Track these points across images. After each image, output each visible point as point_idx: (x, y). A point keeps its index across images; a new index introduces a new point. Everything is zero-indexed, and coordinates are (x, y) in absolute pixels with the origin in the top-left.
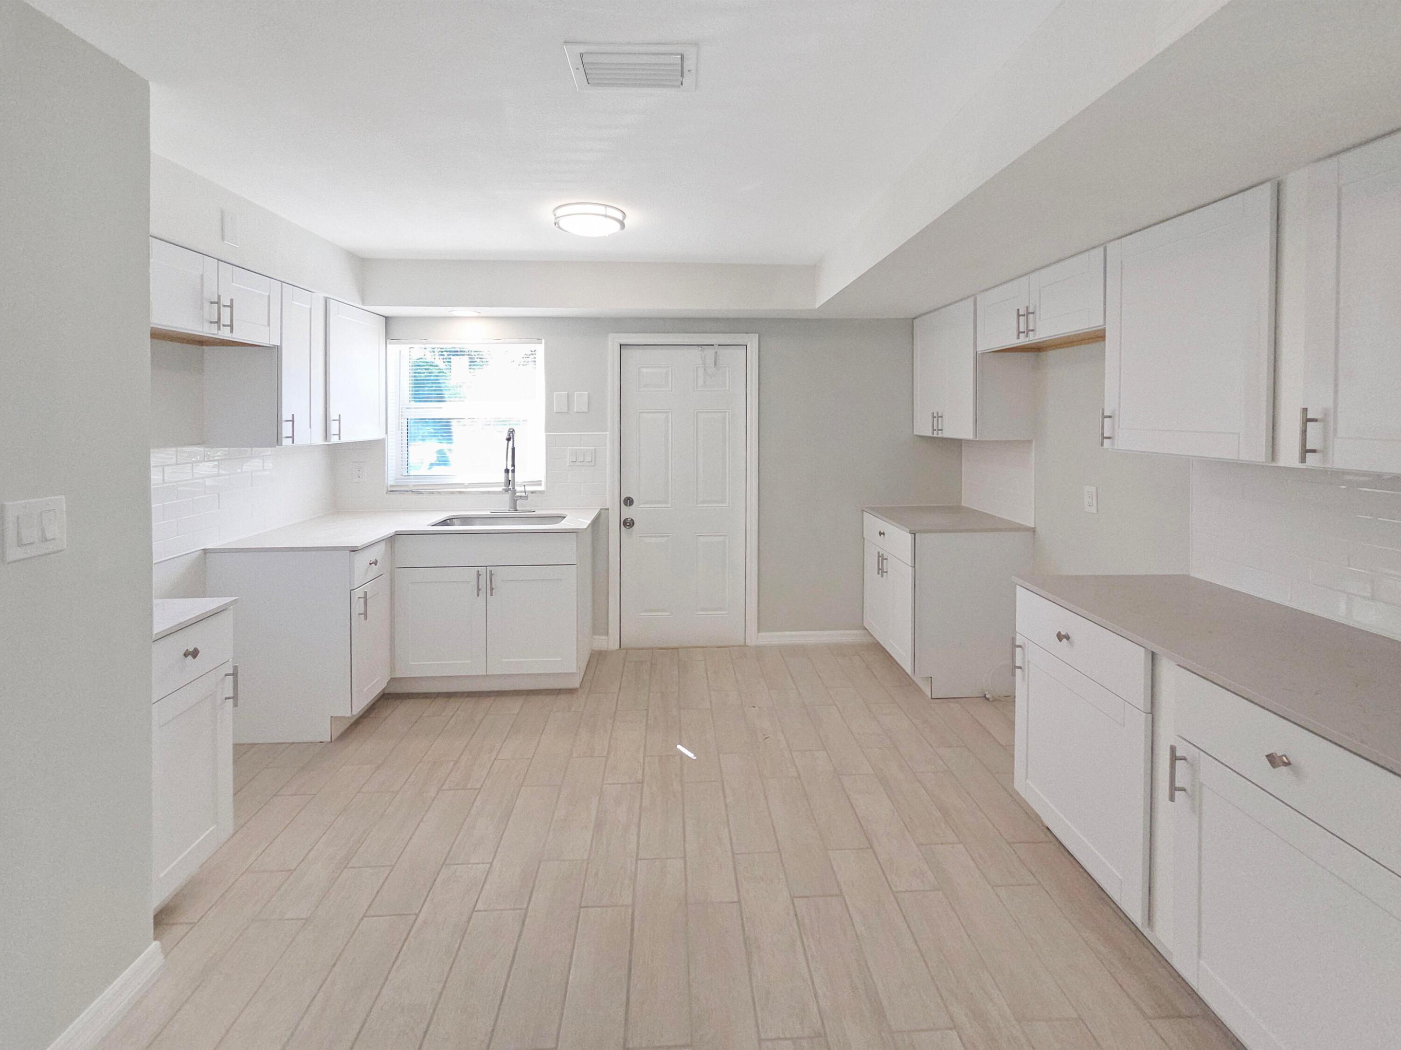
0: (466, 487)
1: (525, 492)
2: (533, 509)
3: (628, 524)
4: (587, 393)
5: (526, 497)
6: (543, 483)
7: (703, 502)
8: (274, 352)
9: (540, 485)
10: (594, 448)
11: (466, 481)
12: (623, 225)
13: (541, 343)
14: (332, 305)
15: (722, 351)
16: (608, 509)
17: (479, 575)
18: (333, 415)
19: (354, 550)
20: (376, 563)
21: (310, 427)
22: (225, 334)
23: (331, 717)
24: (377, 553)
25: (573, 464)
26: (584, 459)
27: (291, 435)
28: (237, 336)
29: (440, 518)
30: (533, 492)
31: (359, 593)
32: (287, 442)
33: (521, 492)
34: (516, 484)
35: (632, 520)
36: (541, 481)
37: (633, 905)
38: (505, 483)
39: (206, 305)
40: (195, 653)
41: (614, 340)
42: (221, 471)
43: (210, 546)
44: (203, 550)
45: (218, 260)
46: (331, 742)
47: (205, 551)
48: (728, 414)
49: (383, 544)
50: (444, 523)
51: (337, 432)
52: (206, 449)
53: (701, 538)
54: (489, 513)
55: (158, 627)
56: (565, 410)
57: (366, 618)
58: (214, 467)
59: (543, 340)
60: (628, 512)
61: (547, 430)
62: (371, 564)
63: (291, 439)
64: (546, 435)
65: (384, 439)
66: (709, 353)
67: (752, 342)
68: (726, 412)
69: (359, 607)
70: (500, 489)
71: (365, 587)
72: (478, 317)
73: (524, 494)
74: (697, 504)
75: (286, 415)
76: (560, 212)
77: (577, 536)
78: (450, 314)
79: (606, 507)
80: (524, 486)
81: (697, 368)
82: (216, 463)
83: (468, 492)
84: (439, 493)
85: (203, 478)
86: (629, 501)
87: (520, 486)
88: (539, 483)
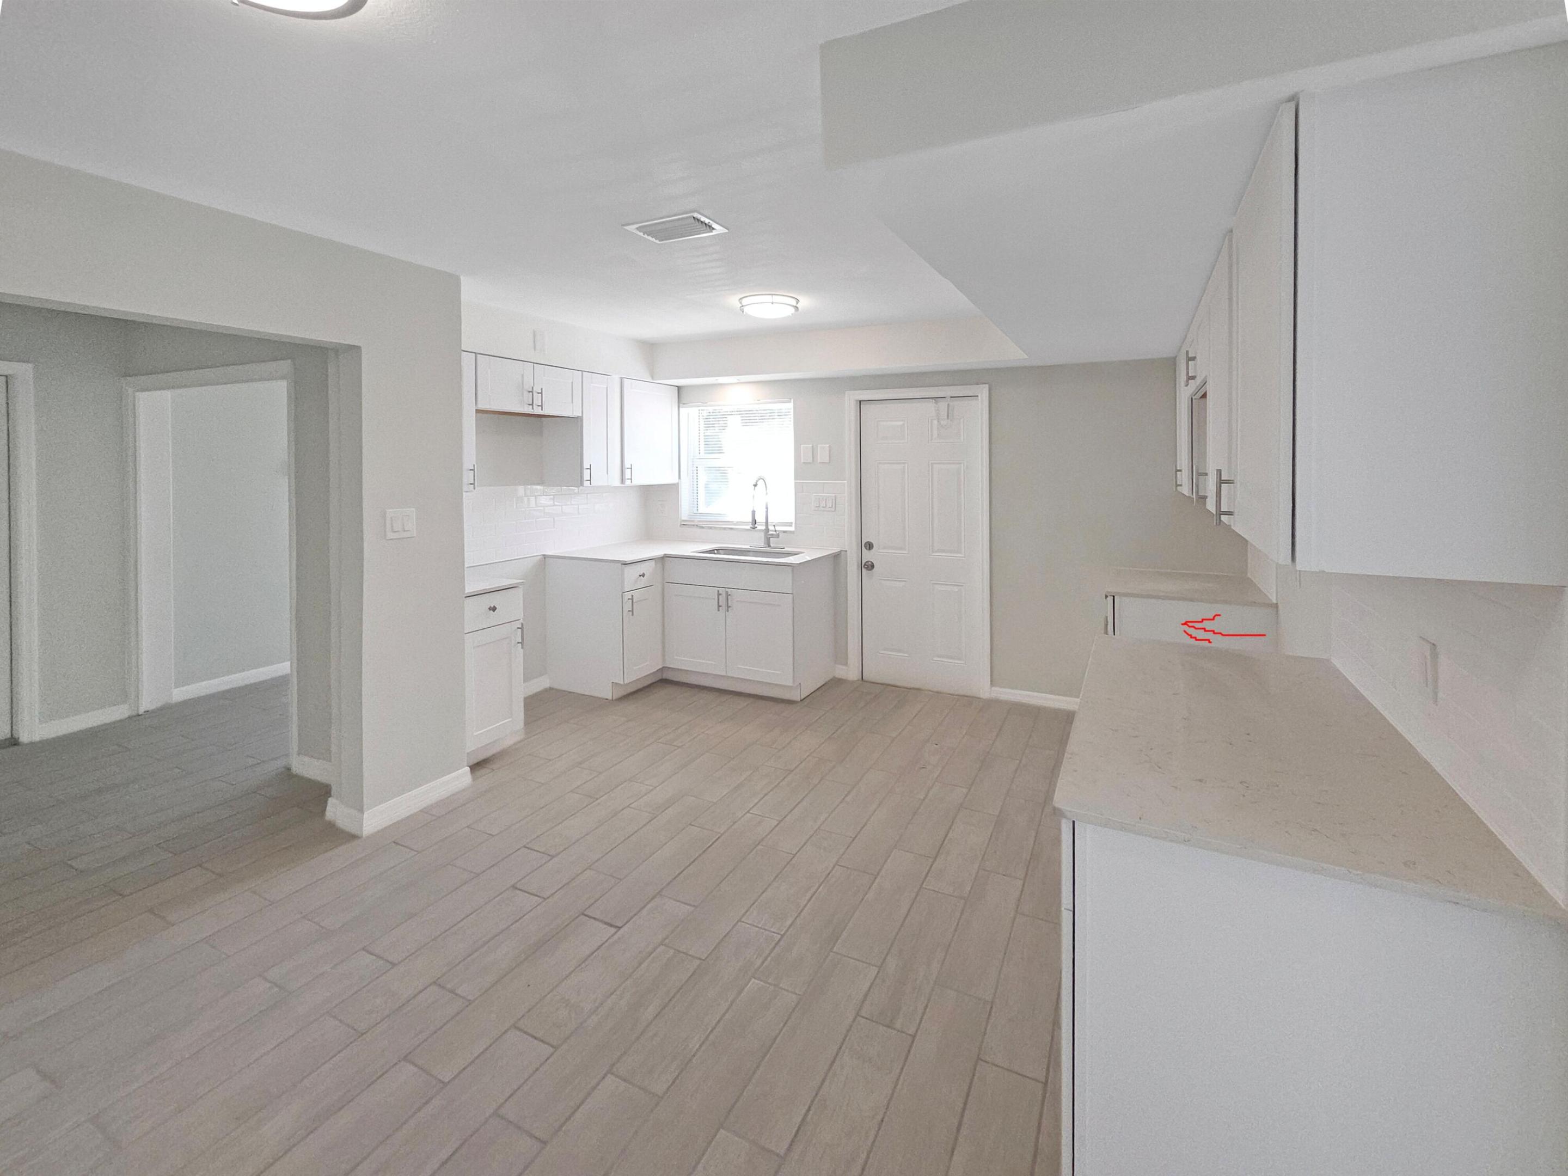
0: (735, 525)
1: (776, 531)
2: (784, 546)
3: (870, 566)
4: (828, 445)
5: (778, 536)
6: (794, 525)
7: (939, 551)
8: (577, 421)
9: (791, 526)
10: (834, 495)
11: (735, 520)
12: (796, 308)
13: (790, 402)
14: (626, 381)
15: (956, 403)
16: (846, 551)
17: (719, 594)
18: (627, 465)
19: (625, 564)
20: (643, 575)
21: (607, 473)
22: (538, 411)
23: (613, 683)
24: (647, 568)
25: (817, 509)
26: (826, 505)
27: (589, 479)
28: (546, 412)
29: (706, 548)
30: (784, 532)
31: (628, 595)
32: (587, 484)
33: (772, 531)
34: (769, 524)
35: (872, 563)
36: (791, 523)
37: (722, 835)
38: (752, 522)
39: (526, 393)
40: (494, 609)
41: (851, 397)
42: (556, 503)
43: (549, 553)
44: (544, 555)
45: (534, 363)
46: (612, 700)
47: (545, 556)
48: (962, 465)
49: (653, 563)
50: (711, 552)
51: (630, 478)
52: (545, 487)
53: (937, 586)
54: (748, 547)
55: (469, 589)
56: (810, 460)
57: (633, 614)
58: (550, 499)
59: (792, 400)
60: (868, 556)
61: (796, 478)
62: (640, 576)
63: (589, 482)
64: (795, 483)
65: (678, 483)
66: (943, 405)
67: (983, 392)
68: (961, 463)
69: (628, 606)
70: (748, 527)
71: (636, 593)
72: (738, 383)
73: (775, 533)
74: (933, 552)
75: (586, 465)
76: (745, 301)
77: (793, 571)
78: (716, 382)
79: (846, 549)
80: (774, 526)
81: (931, 420)
82: (552, 497)
83: (737, 529)
84: (715, 528)
85: (544, 507)
86: (870, 546)
87: (771, 525)
88: (790, 524)
